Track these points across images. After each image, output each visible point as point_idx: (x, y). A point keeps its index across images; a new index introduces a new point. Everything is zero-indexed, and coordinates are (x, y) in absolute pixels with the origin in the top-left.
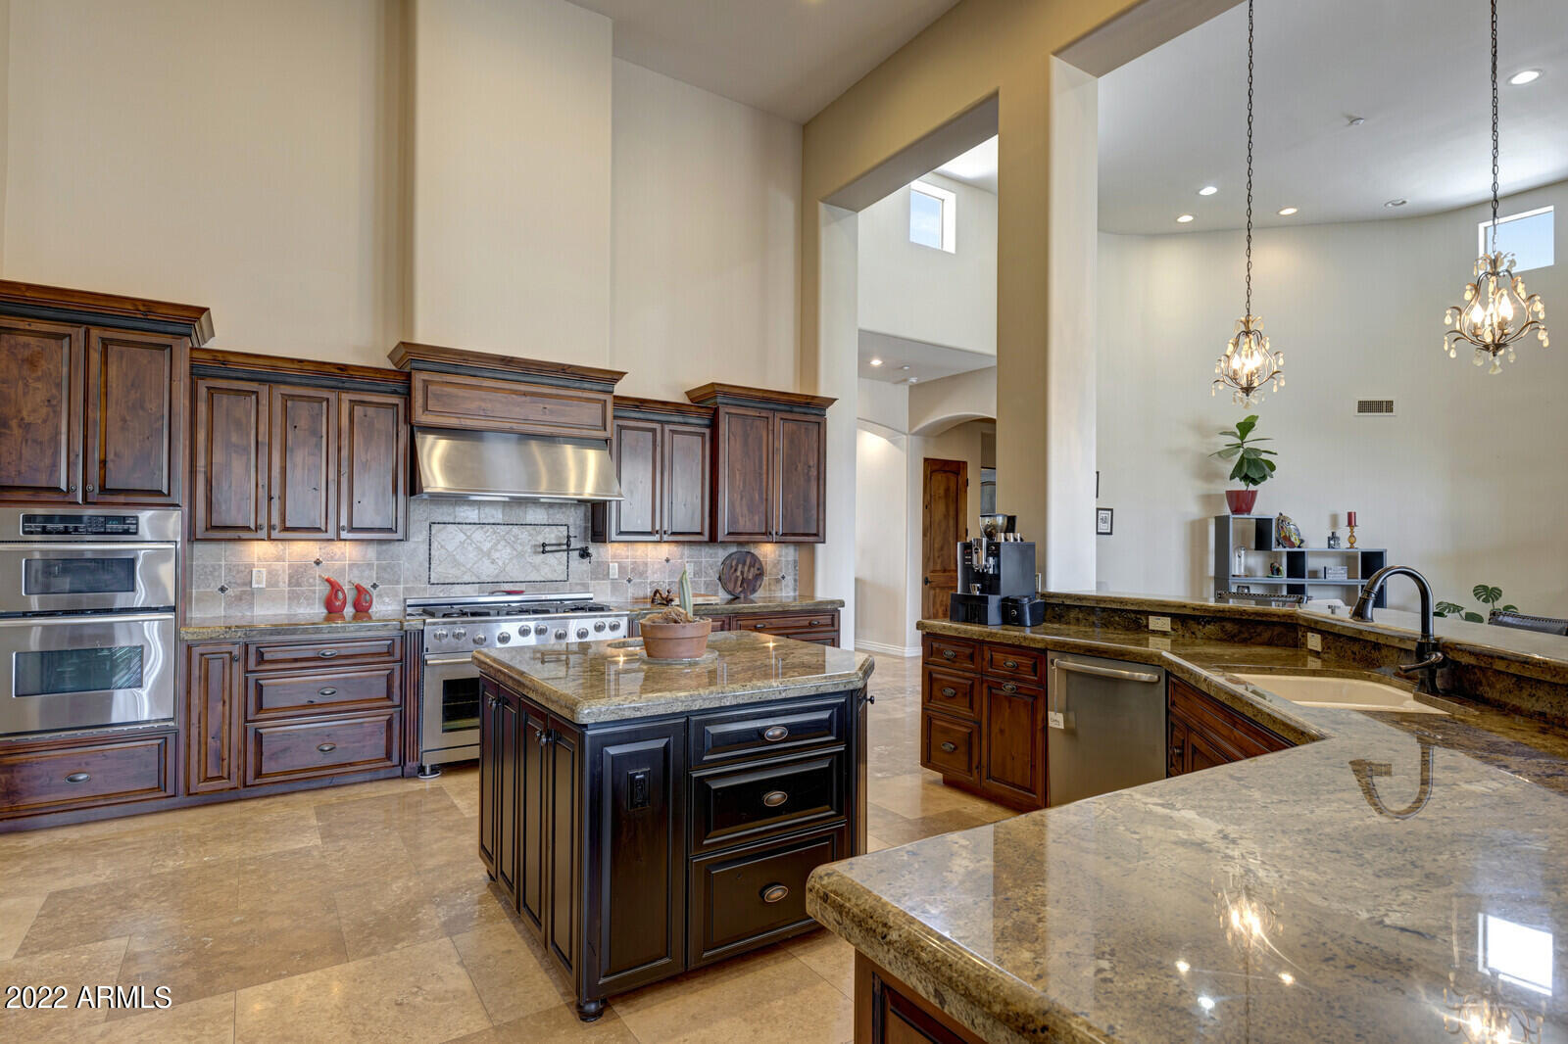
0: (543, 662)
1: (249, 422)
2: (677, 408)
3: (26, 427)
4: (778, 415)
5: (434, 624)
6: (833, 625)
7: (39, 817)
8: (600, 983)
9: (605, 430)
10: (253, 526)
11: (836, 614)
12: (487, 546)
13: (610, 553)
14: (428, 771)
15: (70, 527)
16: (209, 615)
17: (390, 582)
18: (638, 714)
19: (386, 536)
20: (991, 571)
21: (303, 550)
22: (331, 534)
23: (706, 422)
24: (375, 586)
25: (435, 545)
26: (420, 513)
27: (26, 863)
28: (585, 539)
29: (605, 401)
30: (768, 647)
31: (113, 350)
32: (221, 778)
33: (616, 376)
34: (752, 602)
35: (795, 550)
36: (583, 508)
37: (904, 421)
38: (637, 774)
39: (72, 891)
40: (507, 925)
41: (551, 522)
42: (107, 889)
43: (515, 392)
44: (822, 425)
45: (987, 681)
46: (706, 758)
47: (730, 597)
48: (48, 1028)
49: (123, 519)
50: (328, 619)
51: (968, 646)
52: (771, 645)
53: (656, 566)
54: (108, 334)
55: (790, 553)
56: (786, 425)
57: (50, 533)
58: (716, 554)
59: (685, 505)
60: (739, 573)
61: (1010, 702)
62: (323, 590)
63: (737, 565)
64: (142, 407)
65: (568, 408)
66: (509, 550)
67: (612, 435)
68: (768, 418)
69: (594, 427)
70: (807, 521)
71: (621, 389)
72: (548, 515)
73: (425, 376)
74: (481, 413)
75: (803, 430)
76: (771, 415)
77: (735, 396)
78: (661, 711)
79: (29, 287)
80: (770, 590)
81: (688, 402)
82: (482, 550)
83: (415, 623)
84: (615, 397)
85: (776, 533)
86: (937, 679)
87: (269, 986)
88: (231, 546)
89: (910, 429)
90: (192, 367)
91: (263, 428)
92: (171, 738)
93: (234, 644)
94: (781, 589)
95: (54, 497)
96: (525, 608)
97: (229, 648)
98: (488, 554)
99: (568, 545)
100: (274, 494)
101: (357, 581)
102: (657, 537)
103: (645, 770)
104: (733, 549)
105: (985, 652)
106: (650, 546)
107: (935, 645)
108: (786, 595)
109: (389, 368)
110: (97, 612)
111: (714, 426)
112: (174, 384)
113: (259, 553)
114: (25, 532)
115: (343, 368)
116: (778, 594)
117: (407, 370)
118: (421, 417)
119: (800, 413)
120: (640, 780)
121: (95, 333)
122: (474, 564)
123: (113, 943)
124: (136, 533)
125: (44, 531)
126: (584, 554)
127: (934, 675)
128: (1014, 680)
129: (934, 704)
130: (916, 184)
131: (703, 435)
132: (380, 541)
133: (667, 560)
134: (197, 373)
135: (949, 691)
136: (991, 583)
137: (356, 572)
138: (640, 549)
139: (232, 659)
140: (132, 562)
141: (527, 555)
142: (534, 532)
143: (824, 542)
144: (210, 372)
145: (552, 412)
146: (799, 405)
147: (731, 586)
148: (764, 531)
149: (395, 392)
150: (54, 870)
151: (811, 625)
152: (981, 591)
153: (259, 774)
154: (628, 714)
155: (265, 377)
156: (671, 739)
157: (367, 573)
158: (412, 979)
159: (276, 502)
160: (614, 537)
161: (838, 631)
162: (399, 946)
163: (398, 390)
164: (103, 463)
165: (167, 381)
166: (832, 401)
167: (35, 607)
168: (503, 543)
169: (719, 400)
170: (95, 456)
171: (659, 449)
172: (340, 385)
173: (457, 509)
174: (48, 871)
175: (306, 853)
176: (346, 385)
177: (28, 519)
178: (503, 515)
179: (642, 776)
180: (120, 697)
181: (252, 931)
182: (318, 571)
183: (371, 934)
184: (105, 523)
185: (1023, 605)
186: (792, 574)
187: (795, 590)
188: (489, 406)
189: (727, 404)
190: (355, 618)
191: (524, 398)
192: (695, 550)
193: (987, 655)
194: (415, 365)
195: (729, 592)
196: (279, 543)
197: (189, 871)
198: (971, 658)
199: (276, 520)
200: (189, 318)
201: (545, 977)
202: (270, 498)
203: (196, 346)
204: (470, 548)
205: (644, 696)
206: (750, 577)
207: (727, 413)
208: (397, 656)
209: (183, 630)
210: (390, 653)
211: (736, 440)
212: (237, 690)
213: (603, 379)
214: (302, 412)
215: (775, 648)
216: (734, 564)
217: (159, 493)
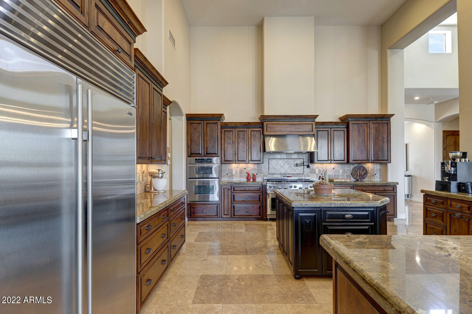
0: (297, 196)
1: (231, 137)
2: (336, 123)
3: (195, 141)
4: (371, 122)
5: (269, 184)
6: (394, 190)
7: (198, 218)
8: (299, 270)
9: (313, 132)
10: (232, 160)
11: (395, 187)
12: (282, 165)
13: (315, 166)
14: (268, 220)
15: (202, 161)
16: (225, 179)
17: (260, 173)
18: (307, 206)
19: (259, 162)
20: (453, 173)
21: (242, 166)
22: (247, 162)
23: (345, 127)
24: (257, 174)
25: (270, 164)
26: (266, 157)
27: (196, 226)
28: (308, 163)
29: (313, 124)
30: (370, 197)
31: (208, 125)
32: (227, 215)
33: (316, 116)
34: (363, 182)
35: (380, 165)
36: (308, 154)
37: (433, 117)
38: (307, 221)
39: (203, 232)
40: (282, 256)
41: (299, 158)
42: (208, 233)
43: (288, 124)
44: (389, 123)
45: (449, 212)
46: (327, 220)
47: (355, 180)
48: (198, 254)
49: (210, 159)
50: (247, 182)
51: (441, 199)
52: (371, 196)
53: (330, 170)
54: (207, 122)
55: (378, 167)
56: (374, 125)
57: (199, 162)
58: (350, 166)
59: (338, 152)
60: (358, 173)
61: (459, 220)
62: (246, 175)
63: (357, 170)
64: (213, 136)
65: (302, 127)
66: (288, 165)
67: (315, 133)
68: (367, 123)
69: (310, 132)
70: (383, 156)
71: (317, 120)
72: (298, 156)
73: (266, 123)
74: (280, 131)
75: (381, 126)
76: (368, 122)
77: (355, 118)
78: (313, 206)
79: (195, 114)
80: (370, 178)
81: (340, 121)
82: (281, 166)
83: (265, 183)
84: (316, 122)
85: (371, 160)
86: (429, 210)
87: (233, 256)
88: (229, 165)
89: (435, 121)
90: (221, 126)
91: (234, 138)
92: (219, 205)
93: (229, 186)
94: (375, 178)
95: (199, 155)
96: (291, 181)
97: (228, 187)
98: (283, 167)
99: (303, 164)
100: (236, 153)
101: (253, 173)
102: (329, 162)
103: (309, 220)
104: (356, 165)
105: (448, 202)
106: (328, 165)
107: (428, 198)
108: (377, 180)
109: (259, 122)
110: (206, 178)
111: (348, 128)
112: (218, 131)
113: (234, 166)
114: (195, 162)
115: (249, 123)
116: (373, 180)
117: (263, 122)
118: (266, 133)
119: (380, 120)
120: (308, 223)
121: (205, 122)
122: (279, 169)
123: (208, 242)
124: (212, 162)
125: (198, 162)
126: (308, 166)
127: (428, 209)
128: (461, 212)
129: (428, 219)
130: (431, 32)
131: (344, 131)
132: (258, 164)
133: (334, 169)
134: (222, 128)
135: (433, 215)
136: (454, 177)
137: (253, 171)
138: (325, 165)
139: (229, 189)
140: (211, 168)
141: (293, 167)
142: (294, 161)
143: (390, 163)
144: (224, 127)
145: (298, 128)
146: (380, 118)
147: (355, 177)
148: (366, 159)
149: (260, 127)
150: (200, 228)
151: (384, 190)
152: (449, 179)
153: (234, 215)
154: (304, 206)
155: (234, 127)
156: (317, 214)
157: (255, 171)
158: (260, 261)
159: (236, 155)
160: (316, 162)
161: (396, 193)
162: (258, 254)
163: (261, 127)
164: (207, 148)
165: (217, 130)
166: (393, 115)
167: (197, 177)
168: (286, 164)
169: (349, 119)
170: (205, 147)
171: (330, 136)
172: (249, 127)
173: (275, 155)
174: (199, 228)
175: (242, 233)
176: (250, 127)
177: (196, 160)
178: (286, 156)
179: (308, 222)
180: (211, 195)
181: (231, 245)
182: (245, 171)
183: (253, 251)
184: (207, 160)
185: (467, 185)
186: (379, 173)
187: (380, 179)
188: (282, 128)
189: (352, 120)
190: (253, 181)
191: (290, 126)
192: (343, 166)
193: (449, 203)
194: (264, 120)
195: (355, 179)
196: (237, 164)
197: (221, 232)
198: (443, 203)
199: (236, 159)
200: (219, 117)
201: (288, 268)
202: (235, 154)
203: (222, 122)
204: (278, 165)
205: (308, 202)
206: (363, 174)
207: (352, 123)
208: (261, 191)
209: (220, 183)
210: (259, 190)
211: (355, 131)
212: (230, 196)
213: (312, 118)
214: (241, 134)
215: (372, 197)
216: (356, 169)
217: (215, 154)
